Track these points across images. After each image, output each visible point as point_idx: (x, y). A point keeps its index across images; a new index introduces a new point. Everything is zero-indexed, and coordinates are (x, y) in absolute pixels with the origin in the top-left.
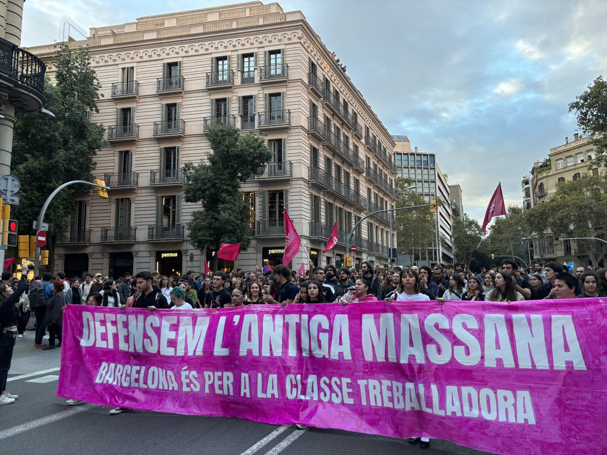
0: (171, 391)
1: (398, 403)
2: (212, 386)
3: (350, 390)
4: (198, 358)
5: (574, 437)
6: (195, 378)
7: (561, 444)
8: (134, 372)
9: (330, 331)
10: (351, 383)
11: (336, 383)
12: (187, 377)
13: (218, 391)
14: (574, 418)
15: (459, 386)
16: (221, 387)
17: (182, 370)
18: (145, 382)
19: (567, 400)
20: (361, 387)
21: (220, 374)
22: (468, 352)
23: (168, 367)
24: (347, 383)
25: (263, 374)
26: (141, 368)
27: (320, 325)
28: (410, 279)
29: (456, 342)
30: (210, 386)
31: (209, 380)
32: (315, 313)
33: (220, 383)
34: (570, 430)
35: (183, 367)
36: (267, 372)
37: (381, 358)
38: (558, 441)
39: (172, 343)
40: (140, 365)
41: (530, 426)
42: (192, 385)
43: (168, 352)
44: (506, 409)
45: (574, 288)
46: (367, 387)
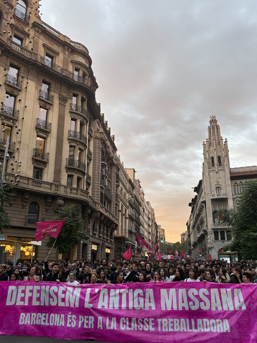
0: (60, 326)
1: (177, 328)
2: (83, 324)
3: (153, 324)
4: (77, 308)
5: (243, 335)
6: (74, 319)
7: (239, 338)
8: (43, 317)
9: (144, 297)
10: (154, 321)
11: (146, 321)
12: (71, 318)
13: (85, 326)
14: (243, 328)
15: (202, 319)
16: (87, 324)
17: (68, 314)
18: (49, 322)
19: (240, 322)
20: (159, 322)
21: (87, 317)
22: (205, 305)
23: (61, 312)
24: (152, 321)
25: (109, 318)
26: (46, 315)
27: (139, 294)
28: (191, 273)
29: (201, 300)
30: (82, 324)
31: (81, 320)
32: (136, 288)
33: (87, 322)
34: (241, 333)
35: (69, 312)
36: (111, 316)
37: (169, 309)
38: (238, 338)
39: (63, 300)
40: (46, 313)
41: (228, 333)
42: (72, 323)
43: (61, 304)
44: (220, 327)
45: (249, 279)
46: (161, 322)
